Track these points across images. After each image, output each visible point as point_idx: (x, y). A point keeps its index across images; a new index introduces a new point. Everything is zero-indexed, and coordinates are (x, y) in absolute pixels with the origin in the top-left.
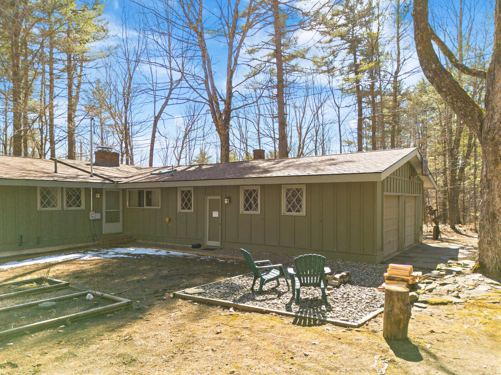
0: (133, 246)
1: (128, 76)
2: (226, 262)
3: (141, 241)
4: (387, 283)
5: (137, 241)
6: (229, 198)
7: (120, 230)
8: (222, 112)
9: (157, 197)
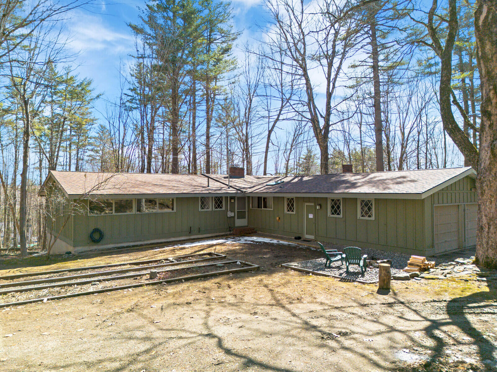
0: (256, 236)
1: (248, 99)
2: (317, 250)
3: (260, 232)
4: (408, 267)
5: (258, 232)
6: (320, 205)
7: (246, 224)
8: (321, 128)
9: (270, 203)
